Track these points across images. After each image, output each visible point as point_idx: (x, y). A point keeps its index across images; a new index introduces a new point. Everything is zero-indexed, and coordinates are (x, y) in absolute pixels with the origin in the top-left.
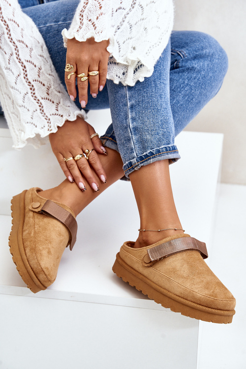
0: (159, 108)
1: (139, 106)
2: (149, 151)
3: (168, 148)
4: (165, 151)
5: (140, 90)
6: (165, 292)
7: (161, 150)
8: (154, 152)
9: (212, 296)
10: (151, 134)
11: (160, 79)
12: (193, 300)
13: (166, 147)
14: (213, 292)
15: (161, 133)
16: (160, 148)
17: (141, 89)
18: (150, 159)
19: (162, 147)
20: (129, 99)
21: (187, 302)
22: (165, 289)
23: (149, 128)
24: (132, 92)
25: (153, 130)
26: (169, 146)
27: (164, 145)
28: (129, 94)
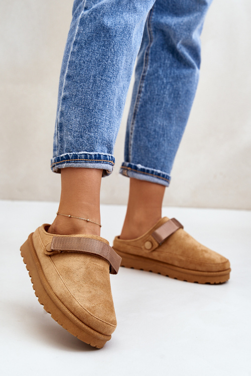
0: (91, 108)
1: (71, 100)
2: (65, 154)
3: (88, 156)
4: (83, 158)
5: (77, 83)
6: (48, 287)
7: (79, 156)
8: (70, 157)
9: (90, 310)
10: (74, 136)
11: (102, 76)
12: (68, 306)
13: (86, 154)
14: (93, 307)
15: (86, 136)
16: (80, 153)
17: (79, 82)
18: (64, 163)
19: (82, 152)
20: (65, 89)
21: (62, 306)
22: (49, 284)
23: (74, 128)
24: (70, 82)
25: (77, 131)
26: (91, 153)
27: (86, 151)
28: (65, 83)
